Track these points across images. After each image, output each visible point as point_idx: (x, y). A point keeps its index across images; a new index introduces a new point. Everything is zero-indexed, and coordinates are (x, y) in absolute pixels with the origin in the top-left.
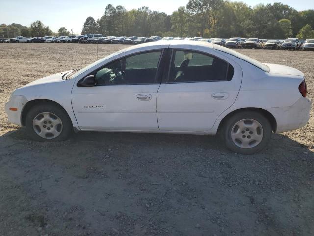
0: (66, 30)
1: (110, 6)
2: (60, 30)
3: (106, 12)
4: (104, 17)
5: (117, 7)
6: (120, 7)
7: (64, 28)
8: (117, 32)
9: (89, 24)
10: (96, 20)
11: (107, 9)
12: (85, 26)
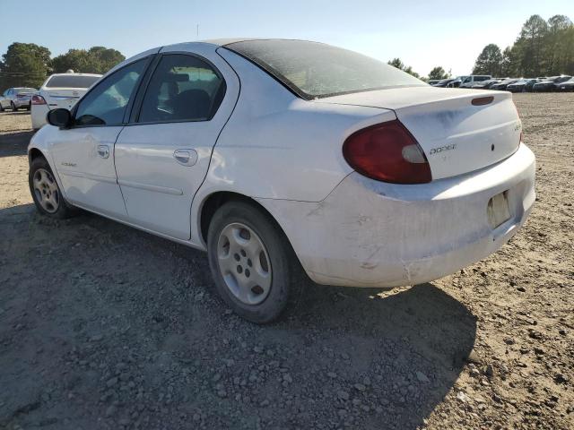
0: (443, 72)
1: (534, 18)
2: (432, 73)
3: (524, 33)
4: (519, 43)
5: (551, 20)
6: (557, 19)
7: (440, 69)
8: (543, 71)
9: (486, 58)
10: (502, 49)
11: (527, 25)
12: (478, 63)
